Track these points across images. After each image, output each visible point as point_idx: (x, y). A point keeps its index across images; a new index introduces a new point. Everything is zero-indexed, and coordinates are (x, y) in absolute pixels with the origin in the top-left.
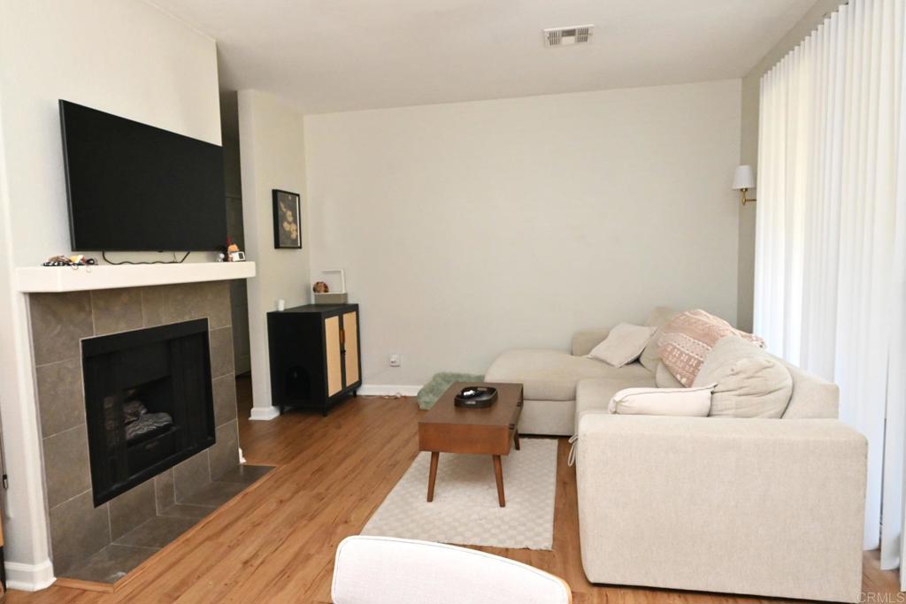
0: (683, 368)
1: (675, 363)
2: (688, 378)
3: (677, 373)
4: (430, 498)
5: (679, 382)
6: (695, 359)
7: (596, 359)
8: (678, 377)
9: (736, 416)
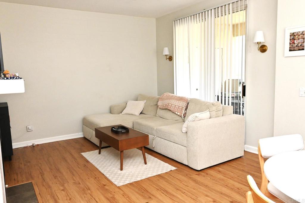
0: (178, 110)
1: (174, 109)
2: (180, 113)
3: (176, 112)
4: (121, 169)
5: (177, 114)
6: (181, 107)
7: (126, 114)
8: (176, 113)
9: (216, 117)
